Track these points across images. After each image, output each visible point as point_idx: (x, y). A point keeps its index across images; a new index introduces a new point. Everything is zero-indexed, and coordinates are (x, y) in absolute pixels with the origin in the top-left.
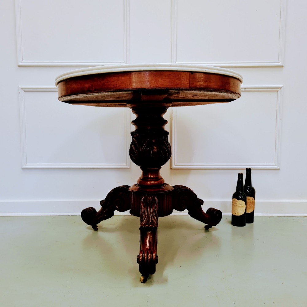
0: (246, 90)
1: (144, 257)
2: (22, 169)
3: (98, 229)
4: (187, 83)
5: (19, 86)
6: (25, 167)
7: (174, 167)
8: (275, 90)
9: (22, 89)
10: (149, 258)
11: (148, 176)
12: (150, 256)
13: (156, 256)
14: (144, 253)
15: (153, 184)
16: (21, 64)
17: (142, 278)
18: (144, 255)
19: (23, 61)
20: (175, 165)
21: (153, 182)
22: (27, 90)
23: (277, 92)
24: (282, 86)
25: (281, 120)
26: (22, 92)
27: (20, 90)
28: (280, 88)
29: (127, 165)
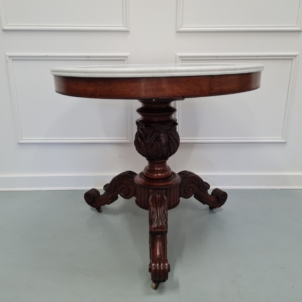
0: (258, 58)
1: (157, 268)
2: (18, 144)
3: (102, 210)
4: (207, 89)
5: (7, 54)
6: (21, 141)
8: (290, 58)
9: (10, 57)
10: (162, 268)
11: (155, 168)
12: (163, 266)
13: (169, 265)
14: (156, 263)
15: (160, 176)
16: (6, 28)
17: (154, 285)
18: (157, 265)
19: (7, 24)
21: (160, 174)
22: (15, 59)
23: (291, 60)
24: (298, 53)
25: (293, 91)
26: (10, 61)
27: (8, 58)
28: (295, 56)
29: (128, 139)
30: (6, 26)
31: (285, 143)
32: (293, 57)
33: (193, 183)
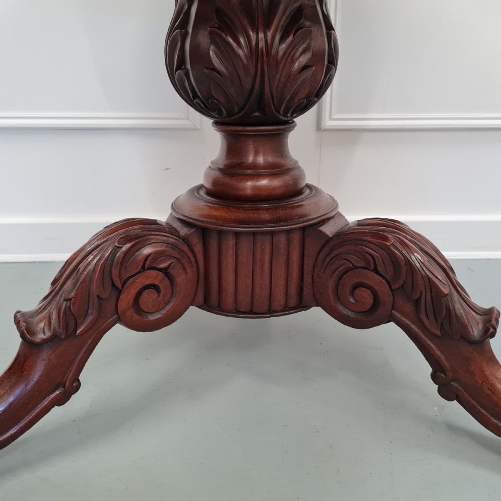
7: (328, 123)
20: (331, 119)
29: (188, 119)
33: (376, 270)
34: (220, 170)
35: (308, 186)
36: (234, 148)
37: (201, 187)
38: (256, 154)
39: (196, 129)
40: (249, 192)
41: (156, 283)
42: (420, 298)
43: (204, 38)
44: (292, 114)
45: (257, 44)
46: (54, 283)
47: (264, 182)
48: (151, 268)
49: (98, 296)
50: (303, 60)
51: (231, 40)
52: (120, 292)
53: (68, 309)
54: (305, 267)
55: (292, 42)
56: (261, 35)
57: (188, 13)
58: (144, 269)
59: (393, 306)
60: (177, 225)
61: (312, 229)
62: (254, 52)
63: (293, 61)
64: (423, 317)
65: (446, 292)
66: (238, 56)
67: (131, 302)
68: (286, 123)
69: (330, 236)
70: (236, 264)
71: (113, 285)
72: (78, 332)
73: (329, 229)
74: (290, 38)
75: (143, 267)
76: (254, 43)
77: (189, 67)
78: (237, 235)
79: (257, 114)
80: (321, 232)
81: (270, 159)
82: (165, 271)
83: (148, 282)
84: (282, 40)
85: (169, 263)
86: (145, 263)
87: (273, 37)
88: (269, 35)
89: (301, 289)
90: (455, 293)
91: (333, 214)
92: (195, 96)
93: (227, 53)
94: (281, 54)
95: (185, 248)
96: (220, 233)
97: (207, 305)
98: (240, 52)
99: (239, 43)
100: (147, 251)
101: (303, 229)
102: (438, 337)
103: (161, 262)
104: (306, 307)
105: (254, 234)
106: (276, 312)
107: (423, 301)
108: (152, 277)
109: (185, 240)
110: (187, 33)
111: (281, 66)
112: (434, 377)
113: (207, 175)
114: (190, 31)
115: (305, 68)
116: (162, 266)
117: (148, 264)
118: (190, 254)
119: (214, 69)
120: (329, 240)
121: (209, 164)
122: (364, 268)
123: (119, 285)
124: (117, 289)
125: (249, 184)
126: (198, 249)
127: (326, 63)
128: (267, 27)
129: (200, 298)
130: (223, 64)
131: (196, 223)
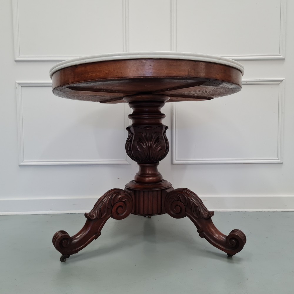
0: (247, 83)
2: (20, 166)
5: (17, 81)
6: (22, 164)
7: (175, 162)
8: (277, 83)
9: (19, 84)
16: (18, 58)
19: (20, 55)
22: (24, 85)
23: (278, 85)
24: (284, 79)
25: (283, 113)
26: (19, 87)
27: (17, 85)
28: (282, 81)
29: (127, 161)
30: (19, 57)
31: (282, 163)
32: (280, 82)
33: (180, 201)
34: (139, 175)
35: (163, 180)
36: (143, 169)
37: (133, 181)
38: (149, 171)
39: (130, 164)
40: (147, 181)
41: (122, 205)
42: (191, 208)
43: (136, 144)
44: (158, 161)
45: (148, 145)
46: (94, 206)
47: (151, 178)
48: (121, 201)
49: (107, 208)
50: (159, 148)
51: (142, 144)
52: (113, 207)
53: (100, 211)
54: (162, 202)
55: (157, 144)
56: (149, 143)
57: (132, 138)
58: (119, 201)
59: (185, 210)
60: (127, 190)
61: (163, 190)
62: (147, 147)
63: (157, 148)
64: (193, 213)
65: (197, 205)
66: (144, 148)
67: (115, 210)
68: (157, 163)
69: (168, 192)
70: (143, 200)
71: (111, 205)
72: (102, 217)
73: (168, 191)
74: (156, 144)
75: (119, 200)
76: (147, 145)
77: (132, 150)
78: (144, 191)
79: (148, 161)
80: (166, 191)
81: (152, 172)
82: (124, 202)
83: (120, 205)
84: (154, 144)
85: (125, 200)
86: (119, 199)
87: (152, 144)
88: (151, 143)
89: (161, 208)
90: (200, 205)
91: (170, 187)
92: (133, 157)
93: (141, 147)
94: (154, 147)
95: (130, 196)
96: (139, 191)
97: (135, 213)
98: (144, 147)
99: (144, 145)
100: (119, 197)
101: (161, 190)
102: (197, 218)
103: (124, 199)
104: (163, 213)
105: (148, 191)
106: (154, 214)
107: (192, 208)
108: (121, 203)
109: (130, 194)
110: (132, 142)
111: (154, 150)
112: (198, 231)
113: (135, 177)
114: (133, 142)
115: (160, 150)
116: (123, 201)
117: (120, 200)
118: (131, 198)
119: (138, 151)
120: (168, 193)
121: (136, 174)
122: (178, 200)
123: (113, 205)
124: (112, 206)
125: (147, 179)
126: (133, 197)
127: (165, 148)
128: (150, 141)
129: (133, 211)
130: (140, 149)
131: (133, 189)
